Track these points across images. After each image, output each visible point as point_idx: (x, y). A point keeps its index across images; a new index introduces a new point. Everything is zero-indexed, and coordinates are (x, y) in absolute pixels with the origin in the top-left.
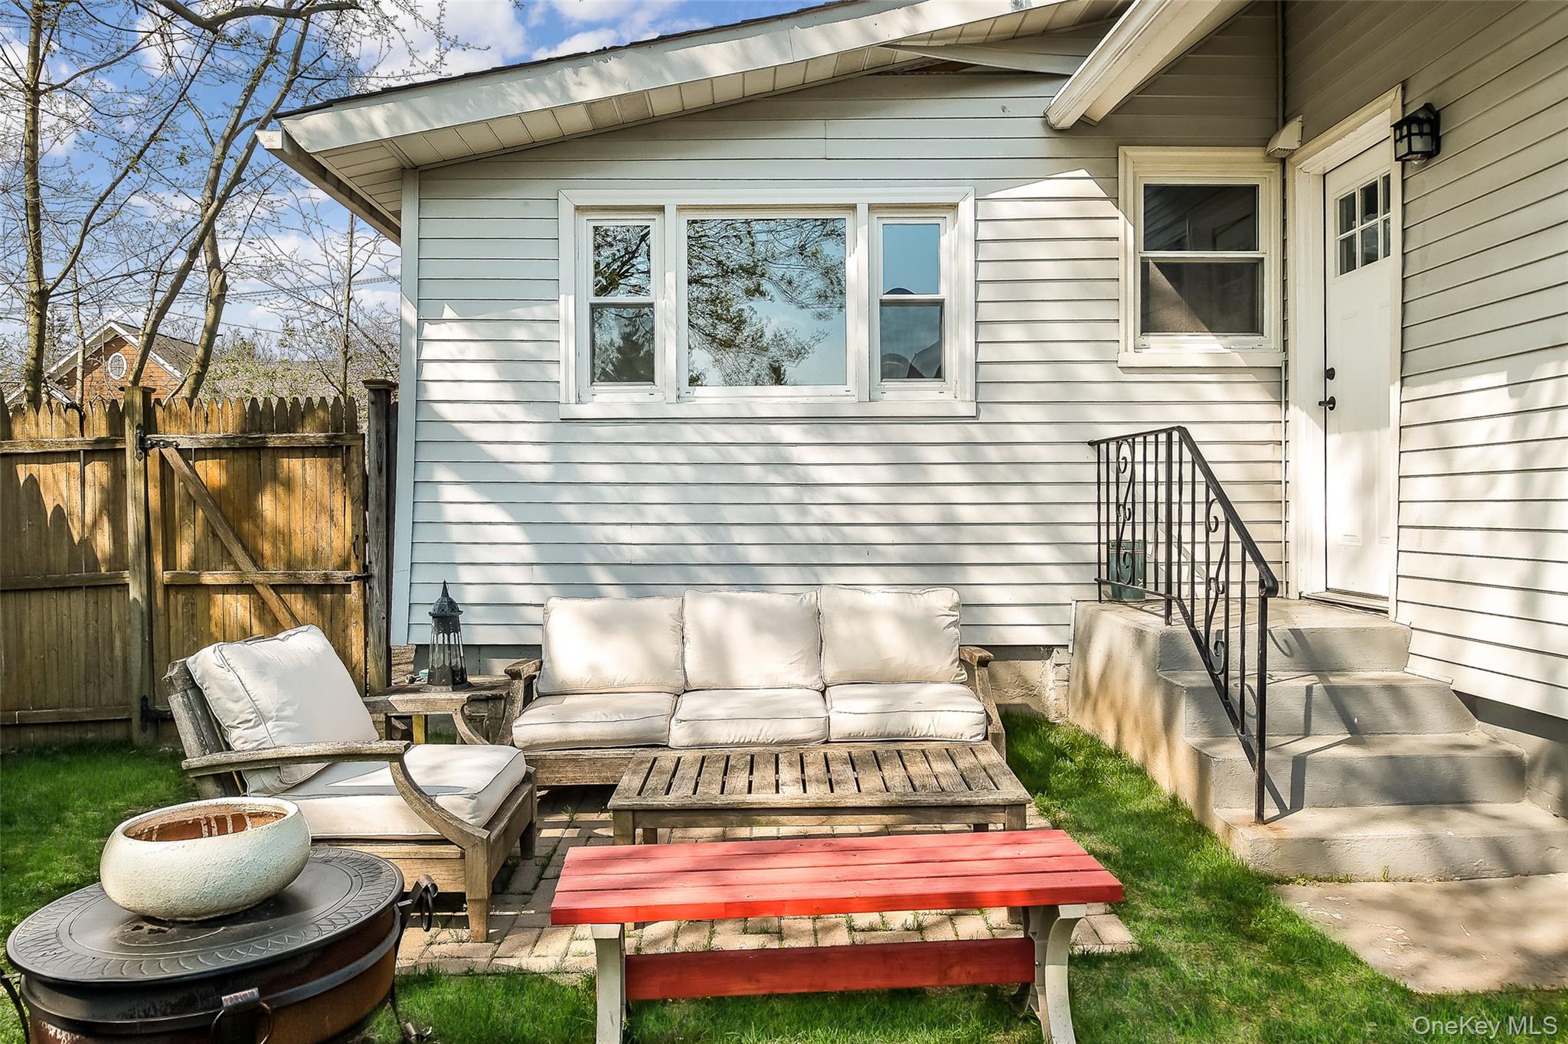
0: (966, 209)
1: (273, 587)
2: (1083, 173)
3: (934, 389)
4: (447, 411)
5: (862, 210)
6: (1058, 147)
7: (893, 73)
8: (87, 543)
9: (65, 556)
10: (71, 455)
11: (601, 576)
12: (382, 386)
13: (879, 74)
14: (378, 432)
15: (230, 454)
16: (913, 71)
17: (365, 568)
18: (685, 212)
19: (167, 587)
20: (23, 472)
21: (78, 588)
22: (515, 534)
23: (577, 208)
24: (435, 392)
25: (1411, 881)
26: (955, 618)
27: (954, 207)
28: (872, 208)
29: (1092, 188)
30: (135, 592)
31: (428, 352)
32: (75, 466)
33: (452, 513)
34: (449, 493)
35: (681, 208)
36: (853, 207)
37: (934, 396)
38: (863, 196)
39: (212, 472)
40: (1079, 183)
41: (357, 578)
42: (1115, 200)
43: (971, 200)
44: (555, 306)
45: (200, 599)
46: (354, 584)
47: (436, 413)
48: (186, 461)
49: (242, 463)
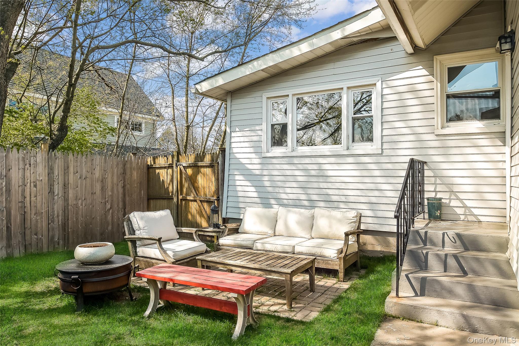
0: (379, 84)
1: (200, 201)
2: (421, 67)
3: (369, 145)
4: (238, 156)
5: (345, 89)
6: (412, 59)
7: (355, 44)
8: (168, 188)
9: (164, 191)
10: (165, 168)
11: (273, 201)
12: (223, 149)
13: (350, 45)
14: (222, 161)
15: (193, 167)
16: (361, 43)
17: (218, 197)
18: (296, 96)
19: (181, 200)
20: (157, 171)
21: (166, 199)
22: (253, 189)
23: (268, 98)
24: (235, 150)
25: (447, 328)
26: (354, 221)
27: (375, 84)
28: (348, 88)
29: (424, 72)
30: (175, 200)
31: (233, 140)
32: (166, 170)
33: (238, 183)
34: (237, 177)
35: (294, 95)
36: (342, 89)
37: (370, 147)
38: (345, 85)
39: (189, 171)
40: (420, 71)
41: (216, 200)
42: (432, 75)
43: (380, 82)
44: (261, 126)
45: (187, 202)
46: (216, 201)
47: (235, 156)
48: (184, 169)
49: (195, 169)
